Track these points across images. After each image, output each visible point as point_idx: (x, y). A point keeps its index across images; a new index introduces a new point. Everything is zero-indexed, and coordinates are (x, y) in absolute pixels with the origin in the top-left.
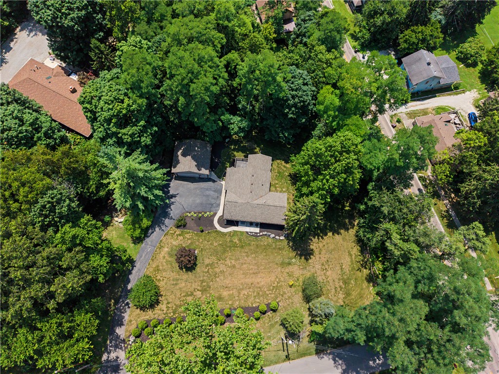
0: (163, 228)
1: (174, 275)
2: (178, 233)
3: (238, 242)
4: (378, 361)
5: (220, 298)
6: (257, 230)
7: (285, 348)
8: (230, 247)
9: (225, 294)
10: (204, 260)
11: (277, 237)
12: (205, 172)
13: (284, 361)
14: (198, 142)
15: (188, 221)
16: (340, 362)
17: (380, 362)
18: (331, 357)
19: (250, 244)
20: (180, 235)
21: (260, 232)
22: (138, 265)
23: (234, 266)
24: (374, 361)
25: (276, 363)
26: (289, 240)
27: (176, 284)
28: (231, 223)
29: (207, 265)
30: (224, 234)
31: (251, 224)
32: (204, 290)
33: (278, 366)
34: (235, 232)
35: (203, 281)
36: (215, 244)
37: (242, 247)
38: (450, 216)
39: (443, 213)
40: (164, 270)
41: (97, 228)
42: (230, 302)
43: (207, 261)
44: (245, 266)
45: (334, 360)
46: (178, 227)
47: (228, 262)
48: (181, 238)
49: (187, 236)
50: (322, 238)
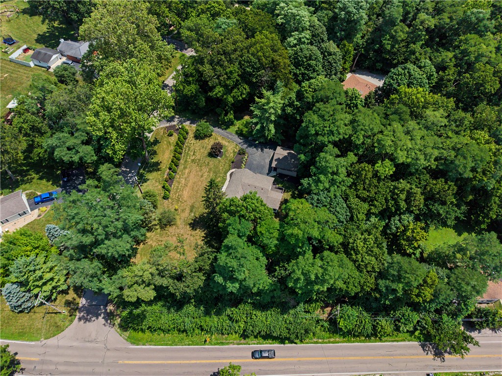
0: (242, 144)
2: (236, 150)
3: (218, 180)
5: (185, 168)
8: (216, 175)
9: (187, 171)
10: (213, 162)
15: (242, 156)
20: (234, 151)
22: (223, 131)
29: (208, 163)
30: (226, 173)
32: (193, 161)
34: (226, 180)
35: (200, 160)
36: (221, 168)
41: (241, 95)
42: (180, 173)
43: (211, 163)
44: (200, 183)
46: (240, 151)
47: (206, 174)
48: (232, 151)
49: (232, 155)
50: (203, 240)
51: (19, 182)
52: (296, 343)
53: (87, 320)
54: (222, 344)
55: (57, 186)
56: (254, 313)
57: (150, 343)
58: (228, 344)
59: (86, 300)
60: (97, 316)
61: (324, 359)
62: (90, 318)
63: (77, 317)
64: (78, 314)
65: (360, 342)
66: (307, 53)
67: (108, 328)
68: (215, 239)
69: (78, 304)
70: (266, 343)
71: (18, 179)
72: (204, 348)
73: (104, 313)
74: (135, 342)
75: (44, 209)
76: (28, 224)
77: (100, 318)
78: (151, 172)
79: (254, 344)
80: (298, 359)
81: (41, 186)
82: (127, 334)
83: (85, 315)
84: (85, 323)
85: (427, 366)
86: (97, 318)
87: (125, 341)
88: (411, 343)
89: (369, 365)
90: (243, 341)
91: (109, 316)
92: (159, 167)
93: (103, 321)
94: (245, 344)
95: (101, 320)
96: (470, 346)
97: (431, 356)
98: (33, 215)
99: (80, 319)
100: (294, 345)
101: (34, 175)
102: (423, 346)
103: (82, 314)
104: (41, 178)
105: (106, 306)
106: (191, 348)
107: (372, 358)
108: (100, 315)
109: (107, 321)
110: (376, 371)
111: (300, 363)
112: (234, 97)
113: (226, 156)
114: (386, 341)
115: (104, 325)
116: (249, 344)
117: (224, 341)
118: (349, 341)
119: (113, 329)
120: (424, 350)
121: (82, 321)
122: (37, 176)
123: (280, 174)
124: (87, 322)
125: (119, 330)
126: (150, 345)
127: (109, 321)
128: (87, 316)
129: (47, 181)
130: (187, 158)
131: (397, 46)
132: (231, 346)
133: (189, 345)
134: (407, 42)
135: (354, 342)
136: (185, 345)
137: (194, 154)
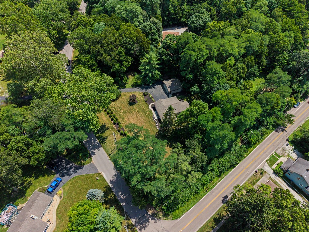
0: (141, 90)
1: (125, 101)
2: (141, 95)
3: (148, 114)
4: (122, 196)
5: (123, 119)
6: (156, 118)
7: (113, 152)
8: (144, 112)
9: (126, 119)
10: (135, 107)
11: (157, 126)
12: (169, 90)
13: (107, 154)
14: (179, 83)
15: (148, 96)
16: (115, 178)
17: (122, 198)
18: (116, 173)
19: (149, 118)
20: (141, 96)
21: (156, 120)
22: (124, 90)
23: (137, 117)
24: (121, 195)
25: (105, 151)
26: (159, 132)
27: (122, 103)
28: (154, 109)
29: (134, 109)
30: (148, 108)
31: (158, 115)
32: (123, 112)
33: (105, 152)
34: (151, 111)
35: (127, 110)
36: (143, 107)
37: (147, 116)
38: (222, 219)
39: (221, 214)
40: (126, 97)
42: (123, 122)
43: (135, 108)
44: (140, 121)
45: (115, 175)
46: (144, 94)
47: (138, 114)
48: (140, 96)
49: (142, 98)
50: (167, 146)
51: (23, 190)
52: (239, 163)
53: (144, 227)
54: (214, 186)
55: (54, 175)
56: (220, 160)
57: (184, 212)
58: (216, 184)
59: (134, 218)
60: (147, 221)
61: (253, 161)
62: (145, 225)
63: (138, 230)
64: (137, 229)
65: (258, 145)
66: (148, 27)
67: (158, 222)
68: (173, 142)
69: (132, 224)
70: (229, 172)
71: (20, 189)
72: (208, 195)
73: (150, 217)
74: (178, 217)
75: (60, 192)
76: (58, 207)
77: (150, 220)
78: (104, 132)
79: (225, 176)
80: (245, 169)
81: (42, 182)
82: (171, 216)
83: (141, 226)
84: (145, 229)
85: (284, 137)
86: (149, 222)
87: (173, 221)
88: (272, 133)
89: (268, 151)
90: (220, 179)
91: (154, 216)
92: (107, 127)
93: (153, 221)
94: (222, 179)
95: (151, 221)
96: (292, 118)
97: (282, 133)
98: (56, 200)
99: (140, 230)
100: (239, 164)
101: (29, 180)
102: (277, 131)
103: (139, 227)
104: (36, 178)
105: (147, 213)
106: (203, 199)
107: (266, 148)
108: (149, 219)
109: (155, 219)
110: (272, 152)
111: (247, 170)
112: (125, 66)
113: (139, 100)
114: (265, 138)
115: (155, 222)
116: (223, 178)
117: (213, 185)
118: (254, 148)
119: (161, 220)
120: (278, 132)
121: (143, 230)
122: (32, 179)
123: (173, 94)
124: (146, 228)
125: (165, 219)
126: (185, 213)
127: (156, 219)
128: (142, 225)
129: (43, 176)
130: (119, 113)
131: (176, 10)
132: (218, 184)
133: (201, 198)
134: (180, 6)
135: (256, 147)
136: (200, 200)
137: (121, 109)
